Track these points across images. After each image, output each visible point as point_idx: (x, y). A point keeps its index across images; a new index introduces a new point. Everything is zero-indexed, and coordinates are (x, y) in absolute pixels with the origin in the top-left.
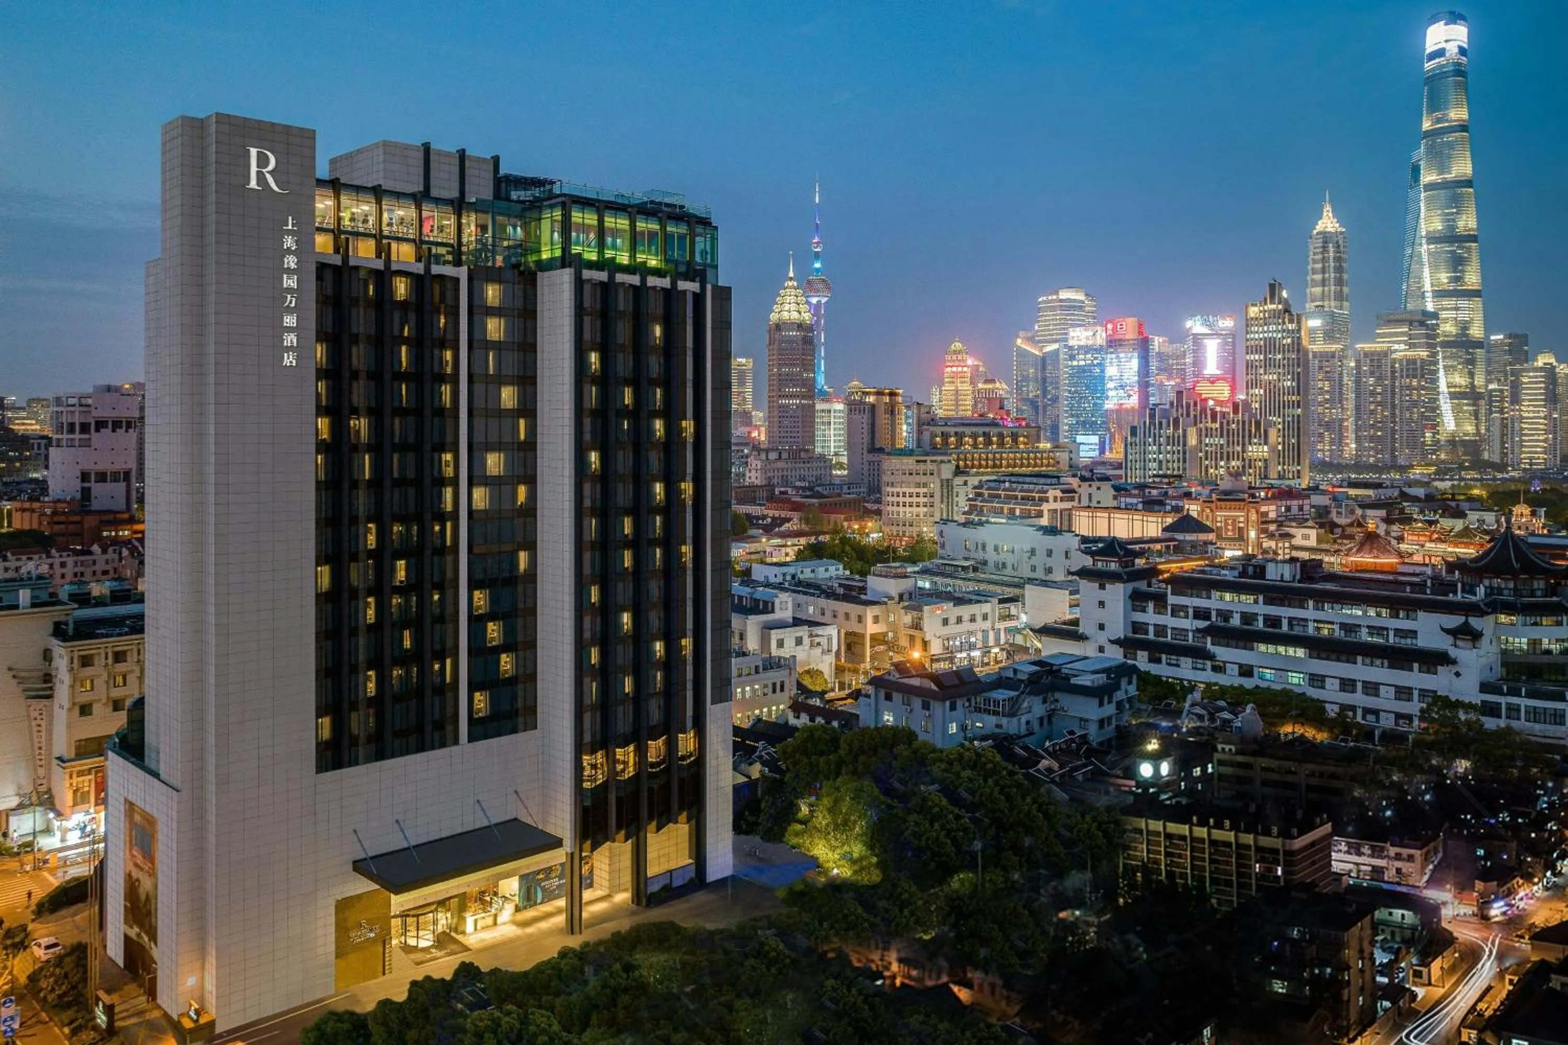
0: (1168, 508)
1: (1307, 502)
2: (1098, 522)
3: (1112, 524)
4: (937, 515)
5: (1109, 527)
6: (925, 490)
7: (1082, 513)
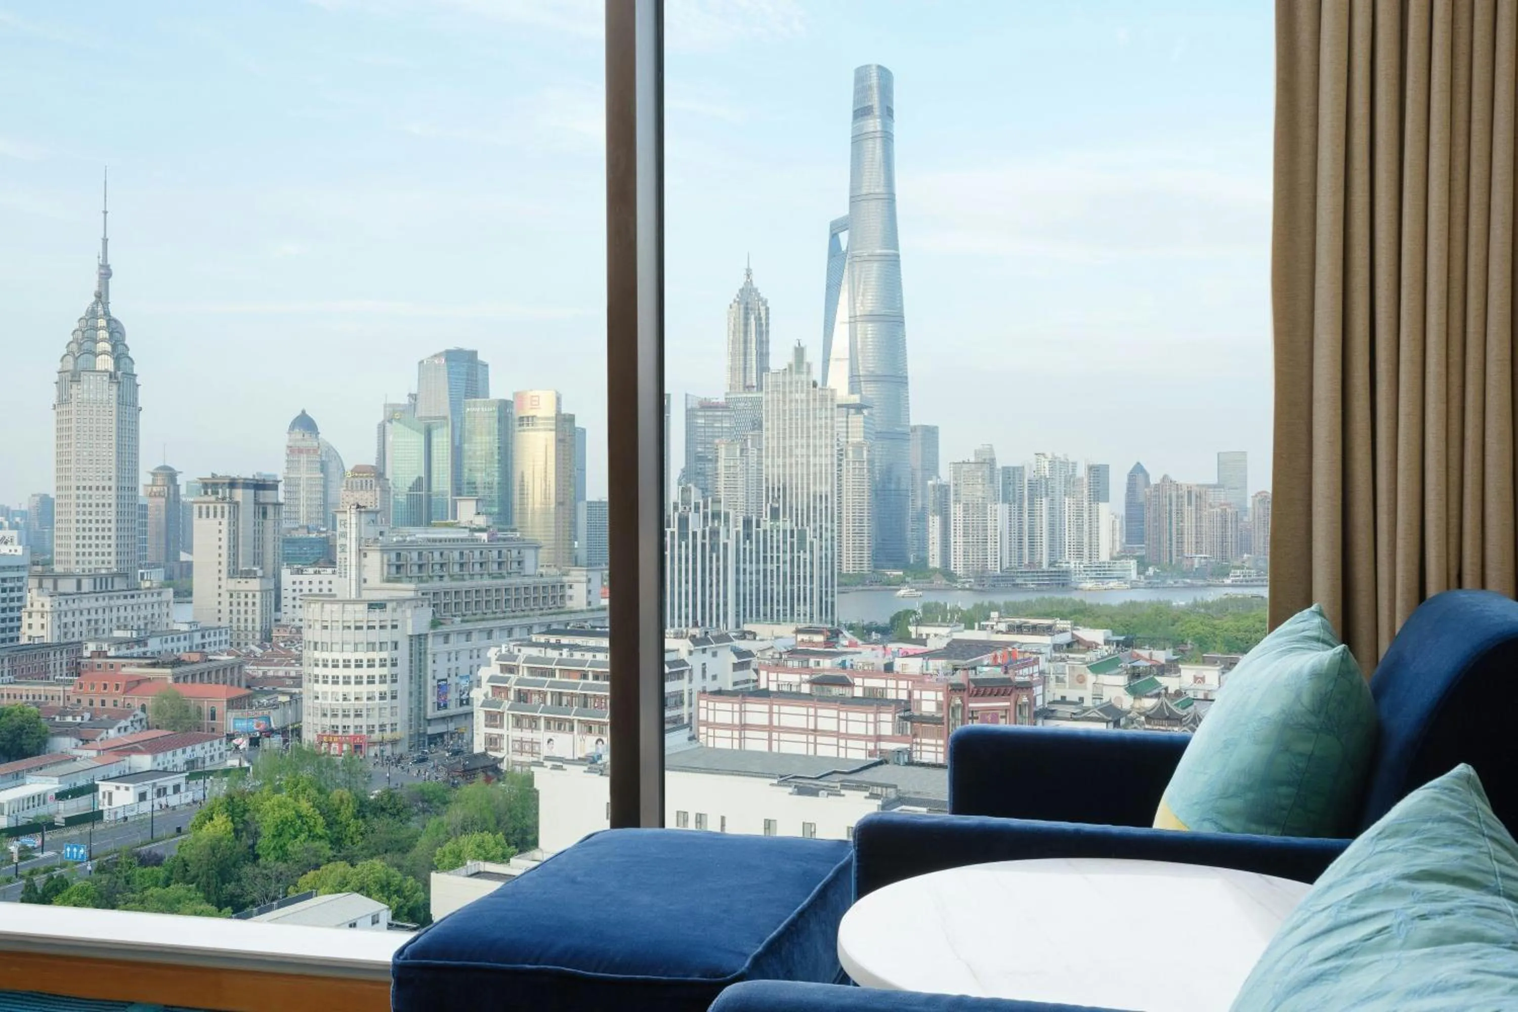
2: (751, 719)
3: (776, 723)
4: (403, 696)
5: (770, 728)
6: (384, 655)
7: (719, 706)
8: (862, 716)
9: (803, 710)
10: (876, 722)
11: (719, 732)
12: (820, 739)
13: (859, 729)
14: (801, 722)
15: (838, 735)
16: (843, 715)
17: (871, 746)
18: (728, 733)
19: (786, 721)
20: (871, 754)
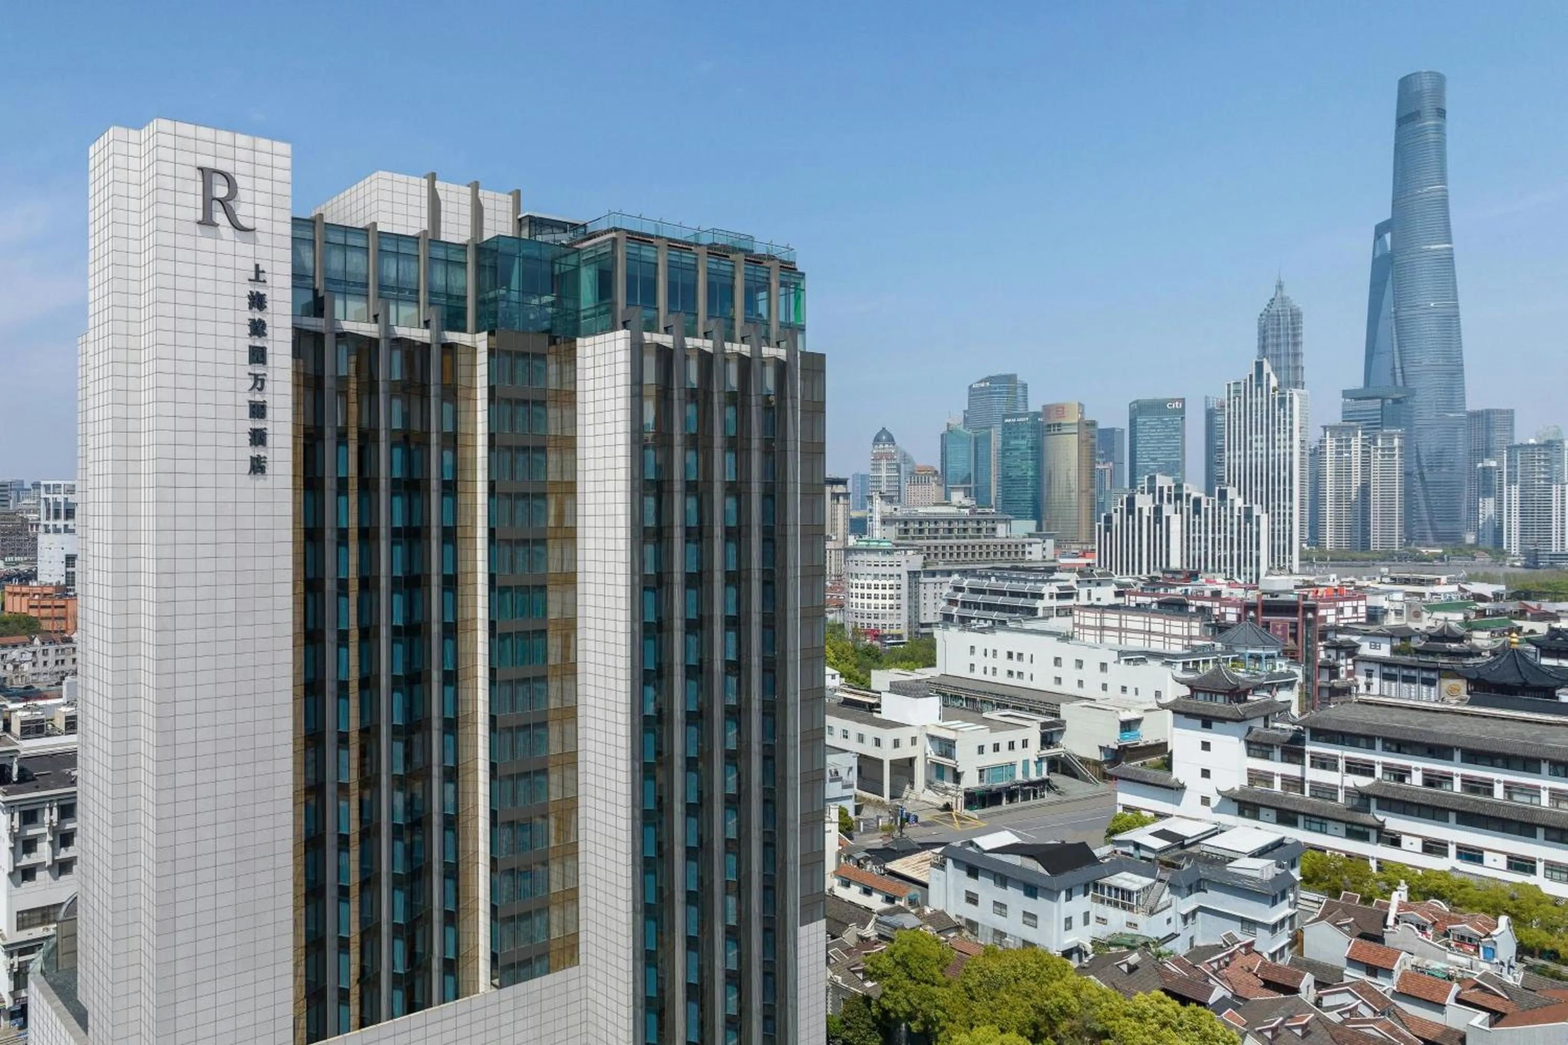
0: (1193, 609)
1: (1362, 603)
2: (1108, 623)
3: (1124, 626)
4: (905, 608)
5: (1120, 629)
6: (892, 582)
7: (1087, 614)
8: (1180, 623)
9: (1142, 619)
10: (1189, 627)
11: (1087, 631)
12: (1153, 637)
13: (1178, 631)
14: (1140, 626)
15: (1164, 634)
16: (1167, 622)
17: (1186, 642)
18: (1093, 632)
19: (1131, 625)
20: (1185, 647)
